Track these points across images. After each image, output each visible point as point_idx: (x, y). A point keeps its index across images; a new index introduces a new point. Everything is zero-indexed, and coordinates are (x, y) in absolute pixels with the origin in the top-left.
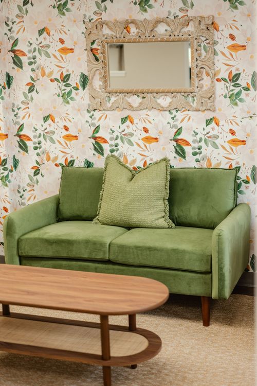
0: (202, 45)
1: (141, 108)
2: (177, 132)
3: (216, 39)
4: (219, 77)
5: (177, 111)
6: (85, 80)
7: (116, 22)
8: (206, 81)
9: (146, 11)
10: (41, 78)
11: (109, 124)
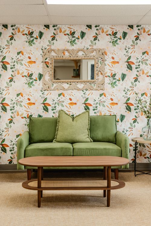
0: (99, 61)
1: (69, 89)
2: (86, 100)
3: (106, 59)
4: (107, 75)
5: (86, 91)
6: (40, 76)
7: (58, 50)
8: (101, 77)
9: (73, 45)
10: (17, 75)
11: (52, 97)
